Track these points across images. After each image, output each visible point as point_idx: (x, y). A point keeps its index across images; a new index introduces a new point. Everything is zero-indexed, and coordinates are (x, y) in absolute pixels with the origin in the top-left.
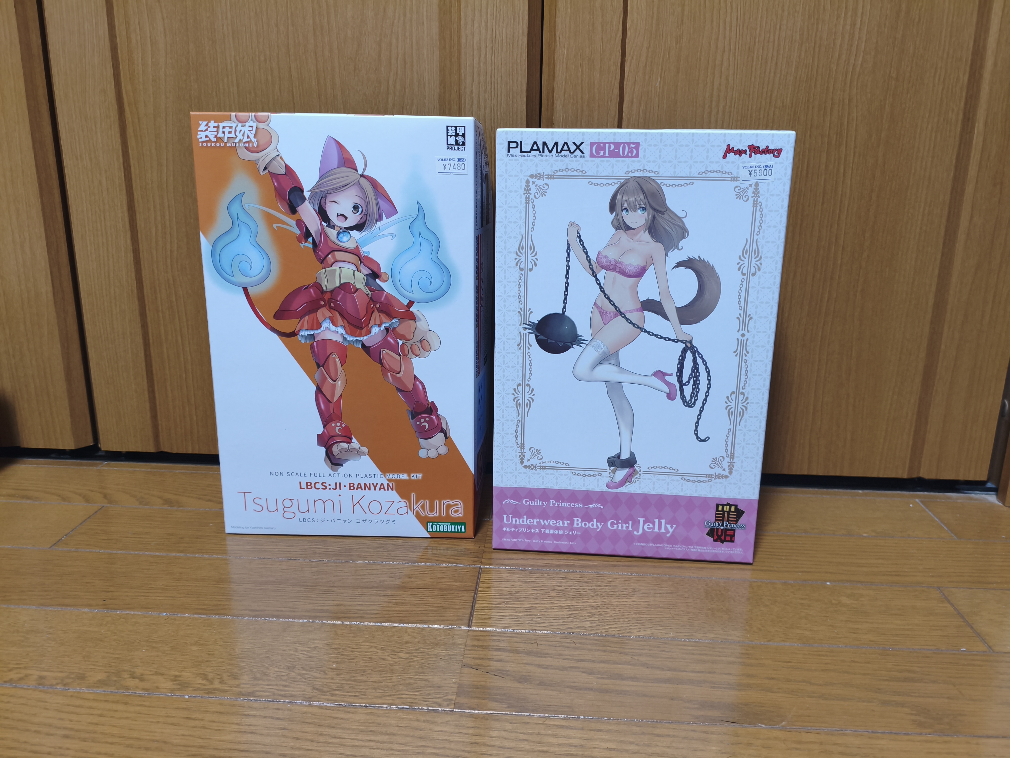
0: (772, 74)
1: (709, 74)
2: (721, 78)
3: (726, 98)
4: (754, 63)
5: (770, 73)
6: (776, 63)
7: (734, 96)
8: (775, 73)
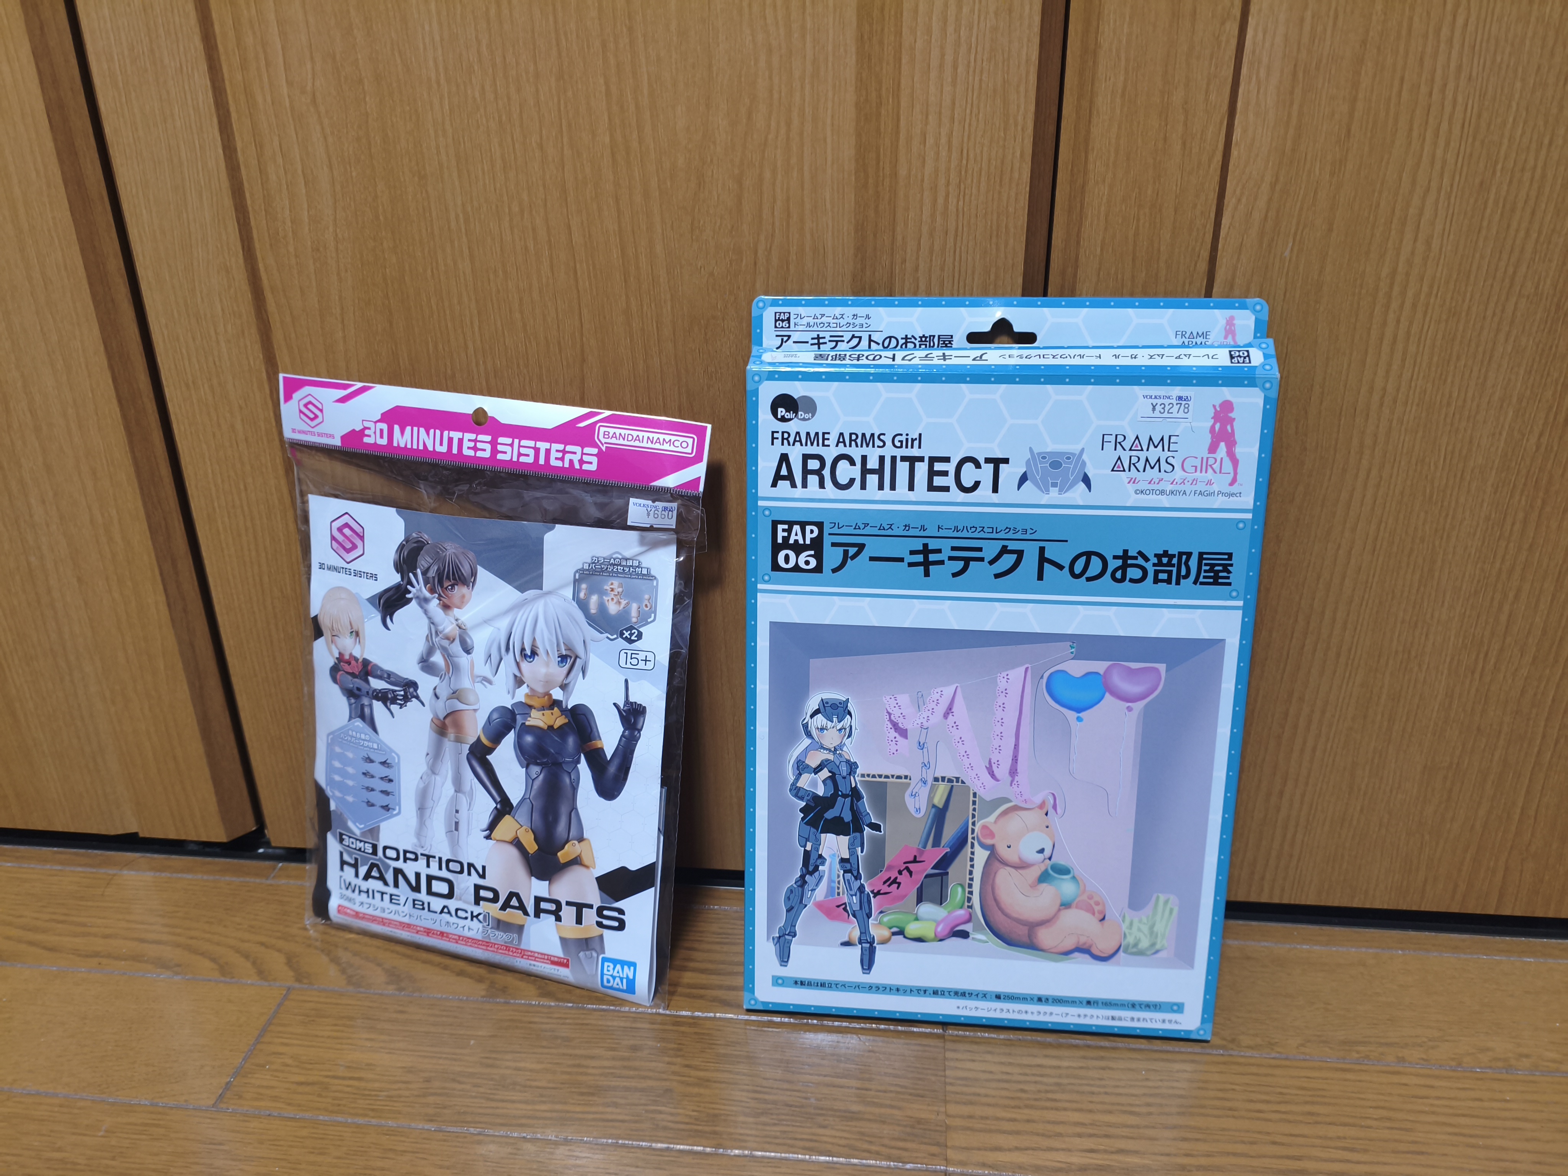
0: (1522, 234)
1: (1393, 232)
2: (1415, 240)
3: (1422, 279)
4: (1488, 211)
5: (1517, 231)
6: (1533, 213)
7: (1438, 275)
8: (1528, 231)
